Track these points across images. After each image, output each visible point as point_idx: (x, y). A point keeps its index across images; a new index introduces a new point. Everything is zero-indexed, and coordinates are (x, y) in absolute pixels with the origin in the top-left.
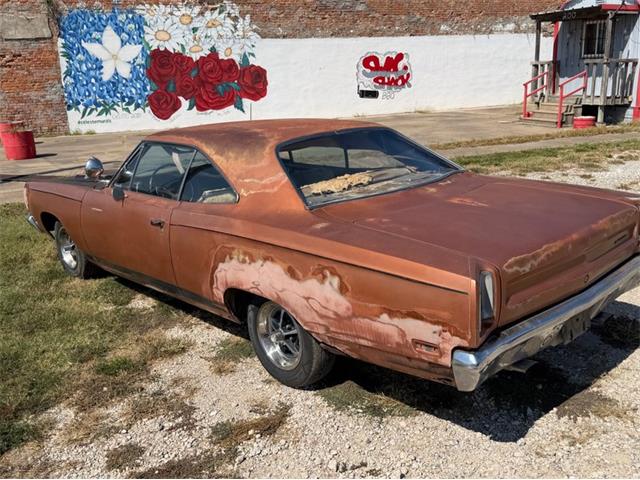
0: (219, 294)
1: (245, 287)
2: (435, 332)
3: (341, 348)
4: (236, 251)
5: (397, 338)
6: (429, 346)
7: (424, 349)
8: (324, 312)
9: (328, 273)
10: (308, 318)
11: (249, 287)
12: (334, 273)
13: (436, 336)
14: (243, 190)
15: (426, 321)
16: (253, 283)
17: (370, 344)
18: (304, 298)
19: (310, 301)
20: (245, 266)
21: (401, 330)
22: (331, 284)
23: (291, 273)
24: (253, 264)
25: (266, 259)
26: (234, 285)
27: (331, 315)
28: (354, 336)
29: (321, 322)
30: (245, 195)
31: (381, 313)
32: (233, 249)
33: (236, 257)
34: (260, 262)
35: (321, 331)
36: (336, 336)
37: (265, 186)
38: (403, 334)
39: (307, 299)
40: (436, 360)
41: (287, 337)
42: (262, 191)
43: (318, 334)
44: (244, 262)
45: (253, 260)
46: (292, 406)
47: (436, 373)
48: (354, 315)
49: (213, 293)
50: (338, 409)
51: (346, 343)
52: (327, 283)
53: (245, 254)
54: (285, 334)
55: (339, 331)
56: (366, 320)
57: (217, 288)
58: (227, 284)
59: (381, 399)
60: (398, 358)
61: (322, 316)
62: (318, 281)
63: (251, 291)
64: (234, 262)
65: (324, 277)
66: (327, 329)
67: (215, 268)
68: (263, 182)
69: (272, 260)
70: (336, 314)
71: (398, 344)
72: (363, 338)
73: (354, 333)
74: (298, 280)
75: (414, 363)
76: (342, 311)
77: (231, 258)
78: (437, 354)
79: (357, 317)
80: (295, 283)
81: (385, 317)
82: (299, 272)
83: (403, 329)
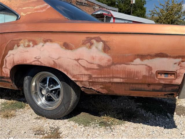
0: (7, 71)
1: (28, 62)
2: (175, 64)
3: (96, 88)
4: (22, 41)
5: (144, 73)
6: (166, 73)
7: (163, 76)
8: (89, 66)
9: (94, 41)
10: (76, 72)
11: (31, 61)
12: (98, 40)
13: (176, 65)
14: (22, 13)
15: (170, 57)
16: (35, 58)
17: (122, 80)
18: (75, 60)
19: (80, 61)
20: (28, 49)
21: (149, 67)
22: (97, 48)
23: (66, 46)
24: (35, 46)
25: (45, 41)
26: (20, 62)
27: (96, 67)
28: (110, 78)
29: (86, 72)
30: (24, 15)
31: (135, 59)
32: (20, 40)
33: (22, 44)
34: (42, 44)
35: (85, 79)
36: (96, 80)
37: (37, 10)
38: (150, 69)
39: (77, 60)
40: (171, 82)
41: (52, 91)
42: (36, 11)
43: (81, 82)
44: (29, 46)
45: (35, 43)
48: (113, 64)
49: (2, 71)
50: (86, 126)
51: (102, 83)
52: (94, 48)
53: (29, 41)
54: (50, 90)
55: (99, 76)
56: (123, 65)
57: (6, 67)
58: (14, 62)
59: (104, 118)
60: (140, 87)
61: (87, 69)
62: (87, 47)
63: (33, 63)
64: (21, 48)
65: (92, 44)
66: (90, 77)
67: (6, 54)
68: (36, 8)
69: (51, 41)
70: (99, 66)
71: (144, 77)
72: (117, 78)
73: (111, 75)
74: (71, 49)
75: (152, 87)
76: (104, 63)
77: (18, 46)
78: (173, 78)
79: (115, 64)
80: (69, 52)
81: (138, 61)
82: (72, 45)
83: (151, 66)
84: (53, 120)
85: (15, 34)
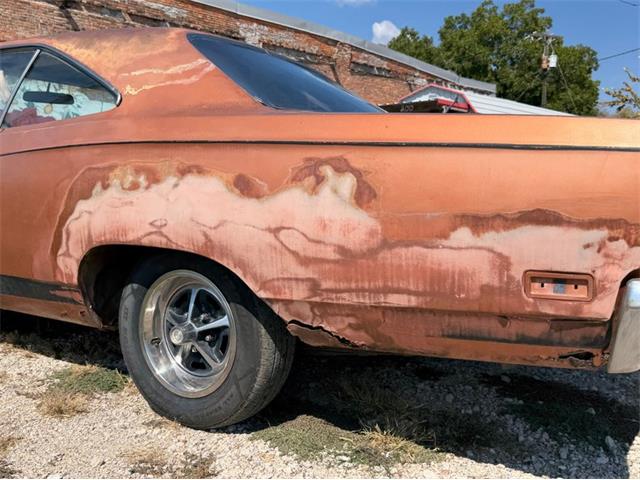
0: (69, 266)
1: (130, 238)
2: (587, 246)
3: (336, 326)
4: (117, 171)
5: (486, 276)
6: (561, 279)
7: (549, 290)
8: (312, 251)
9: (328, 171)
10: (270, 272)
11: (141, 233)
12: (341, 168)
13: (591, 253)
14: (128, 88)
15: (569, 223)
16: (151, 224)
17: (413, 301)
18: (269, 230)
19: (283, 235)
20: (134, 196)
21: (500, 255)
22: (335, 191)
23: (244, 187)
24: (155, 187)
25: (183, 172)
26: (108, 238)
27: (332, 255)
28: (376, 291)
29: (302, 272)
30: (134, 92)
31: (454, 229)
32: (112, 168)
33: (116, 182)
34: (172, 180)
35: (299, 293)
36: (333, 299)
37: (173, 77)
38: (503, 263)
39: (276, 231)
40: (578, 310)
41: (202, 335)
42: (168, 83)
43: (287, 303)
44: (135, 186)
45: (154, 179)
46: (212, 458)
47: (561, 344)
48: (386, 244)
49: (55, 266)
50: (305, 457)
51: (353, 310)
52: (325, 191)
53: (138, 171)
54: (197, 329)
55: (343, 285)
56: (417, 249)
57: (67, 254)
58: (90, 236)
59: (375, 438)
60: (473, 324)
61: (305, 261)
62: (305, 190)
63: (146, 242)
64: (113, 193)
65: (320, 180)
66: (314, 287)
67: (69, 212)
68: (169, 72)
69: (200, 171)
70: (342, 250)
71: (486, 289)
72: (398, 291)
73: (380, 284)
74: (258, 197)
75: (514, 328)
76: (356, 240)
77: (105, 187)
78: (584, 295)
79: (391, 247)
80: (250, 204)
81: (463, 235)
82: (260, 182)
83: (506, 252)
84: (202, 434)
85: (97, 150)
